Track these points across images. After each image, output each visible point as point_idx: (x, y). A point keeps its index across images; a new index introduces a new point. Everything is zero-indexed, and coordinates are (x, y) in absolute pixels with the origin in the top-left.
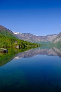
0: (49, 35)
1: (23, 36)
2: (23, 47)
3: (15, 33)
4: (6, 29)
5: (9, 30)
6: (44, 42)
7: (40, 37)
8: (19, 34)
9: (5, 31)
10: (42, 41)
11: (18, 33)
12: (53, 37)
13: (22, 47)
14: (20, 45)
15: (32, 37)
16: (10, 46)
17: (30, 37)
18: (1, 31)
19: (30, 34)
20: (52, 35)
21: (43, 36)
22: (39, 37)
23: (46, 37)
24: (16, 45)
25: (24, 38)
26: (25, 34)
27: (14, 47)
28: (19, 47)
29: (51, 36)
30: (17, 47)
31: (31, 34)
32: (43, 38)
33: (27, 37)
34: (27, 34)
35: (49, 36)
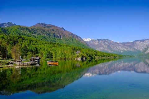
0: (137, 41)
1: (96, 44)
2: (89, 59)
3: (85, 40)
4: (72, 34)
5: (77, 36)
6: (130, 52)
7: (124, 44)
8: (92, 40)
9: (72, 37)
10: (126, 50)
11: (90, 39)
12: (145, 43)
13: (86, 59)
14: (83, 56)
15: (110, 44)
16: (69, 58)
17: (108, 44)
18: (66, 38)
19: (107, 40)
20: (143, 41)
21: (128, 43)
22: (121, 43)
23: (133, 43)
24: (77, 57)
25: (98, 46)
26: (99, 40)
27: (75, 59)
28: (82, 59)
29: (141, 42)
30: (79, 59)
31: (109, 41)
32: (128, 46)
33: (103, 44)
34: (102, 40)
35: (137, 43)
